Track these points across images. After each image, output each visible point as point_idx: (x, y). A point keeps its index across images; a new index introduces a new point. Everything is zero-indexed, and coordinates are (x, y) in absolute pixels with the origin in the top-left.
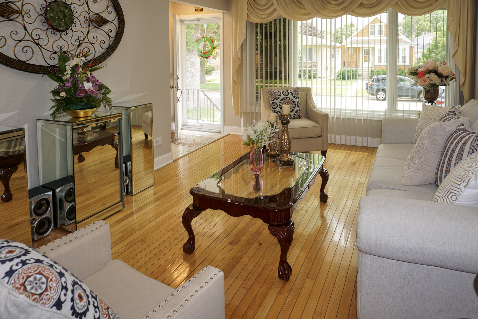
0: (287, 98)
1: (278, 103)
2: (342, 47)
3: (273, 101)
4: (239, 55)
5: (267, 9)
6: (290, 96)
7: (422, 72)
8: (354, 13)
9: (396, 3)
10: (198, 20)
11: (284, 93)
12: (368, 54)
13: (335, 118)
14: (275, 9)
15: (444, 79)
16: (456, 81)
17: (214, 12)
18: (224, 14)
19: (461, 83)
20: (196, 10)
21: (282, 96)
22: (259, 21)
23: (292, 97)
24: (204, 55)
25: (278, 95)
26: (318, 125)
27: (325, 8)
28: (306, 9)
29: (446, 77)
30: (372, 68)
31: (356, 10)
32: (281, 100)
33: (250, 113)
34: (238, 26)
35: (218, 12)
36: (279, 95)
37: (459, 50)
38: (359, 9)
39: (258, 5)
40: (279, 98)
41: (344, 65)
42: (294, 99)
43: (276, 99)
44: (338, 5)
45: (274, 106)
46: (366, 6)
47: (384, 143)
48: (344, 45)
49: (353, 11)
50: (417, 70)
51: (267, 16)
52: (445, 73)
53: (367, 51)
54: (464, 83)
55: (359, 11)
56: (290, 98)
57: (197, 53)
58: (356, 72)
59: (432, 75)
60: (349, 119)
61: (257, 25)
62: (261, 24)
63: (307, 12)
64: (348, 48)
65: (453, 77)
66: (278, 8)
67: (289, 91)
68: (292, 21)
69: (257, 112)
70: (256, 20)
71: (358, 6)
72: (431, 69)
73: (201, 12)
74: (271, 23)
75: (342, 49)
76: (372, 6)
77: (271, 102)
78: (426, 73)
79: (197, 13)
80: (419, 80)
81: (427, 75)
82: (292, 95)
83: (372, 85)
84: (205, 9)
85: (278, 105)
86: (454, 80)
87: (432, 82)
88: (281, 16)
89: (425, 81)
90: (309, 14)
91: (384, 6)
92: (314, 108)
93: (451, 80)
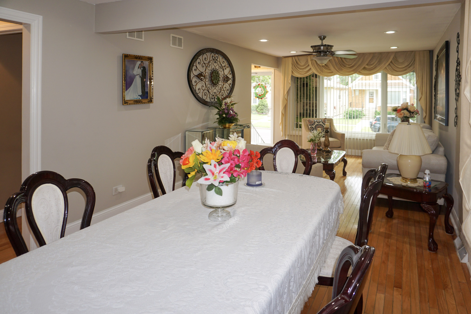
0: (319, 124)
1: (314, 127)
2: (349, 89)
3: (311, 126)
4: (286, 97)
5: (305, 68)
6: (321, 123)
7: (399, 109)
8: (360, 73)
9: (386, 68)
10: (256, 73)
11: (317, 121)
12: (372, 96)
13: (348, 139)
14: (310, 69)
15: (412, 114)
16: (419, 115)
17: (268, 69)
18: (275, 70)
19: (424, 116)
20: (255, 67)
21: (316, 123)
22: (299, 76)
23: (322, 124)
24: (260, 96)
25: (313, 123)
26: (339, 140)
27: (342, 70)
28: (330, 69)
29: (413, 113)
30: (376, 108)
31: (361, 71)
32: (316, 125)
33: (295, 136)
34: (286, 79)
35: (271, 69)
36: (315, 123)
37: (422, 97)
38: (363, 71)
39: (299, 65)
40: (314, 124)
41: (351, 106)
42: (324, 125)
43: (313, 125)
44: (351, 67)
45: (311, 129)
46: (367, 69)
47: (376, 146)
48: (350, 88)
49: (359, 72)
50: (397, 108)
51: (305, 73)
52: (412, 110)
53: (372, 93)
54: (426, 116)
55: (363, 72)
56: (321, 125)
57: (255, 95)
58: (361, 112)
59: (405, 111)
60: (357, 139)
61: (298, 78)
62: (301, 78)
63: (331, 71)
64: (354, 90)
65: (417, 112)
66: (312, 68)
67: (320, 120)
68: (321, 76)
69: (300, 135)
70: (297, 75)
71: (363, 69)
72: (405, 108)
73: (259, 68)
74: (307, 77)
75: (349, 91)
76: (371, 69)
77: (310, 127)
78: (402, 110)
79: (256, 68)
80: (398, 114)
81: (402, 111)
82: (322, 122)
83: (375, 123)
84: (261, 67)
85: (314, 128)
86: (418, 114)
87: (405, 115)
88: (314, 73)
89: (401, 114)
90: (332, 72)
91: (378, 69)
92: (336, 131)
93: (416, 114)
